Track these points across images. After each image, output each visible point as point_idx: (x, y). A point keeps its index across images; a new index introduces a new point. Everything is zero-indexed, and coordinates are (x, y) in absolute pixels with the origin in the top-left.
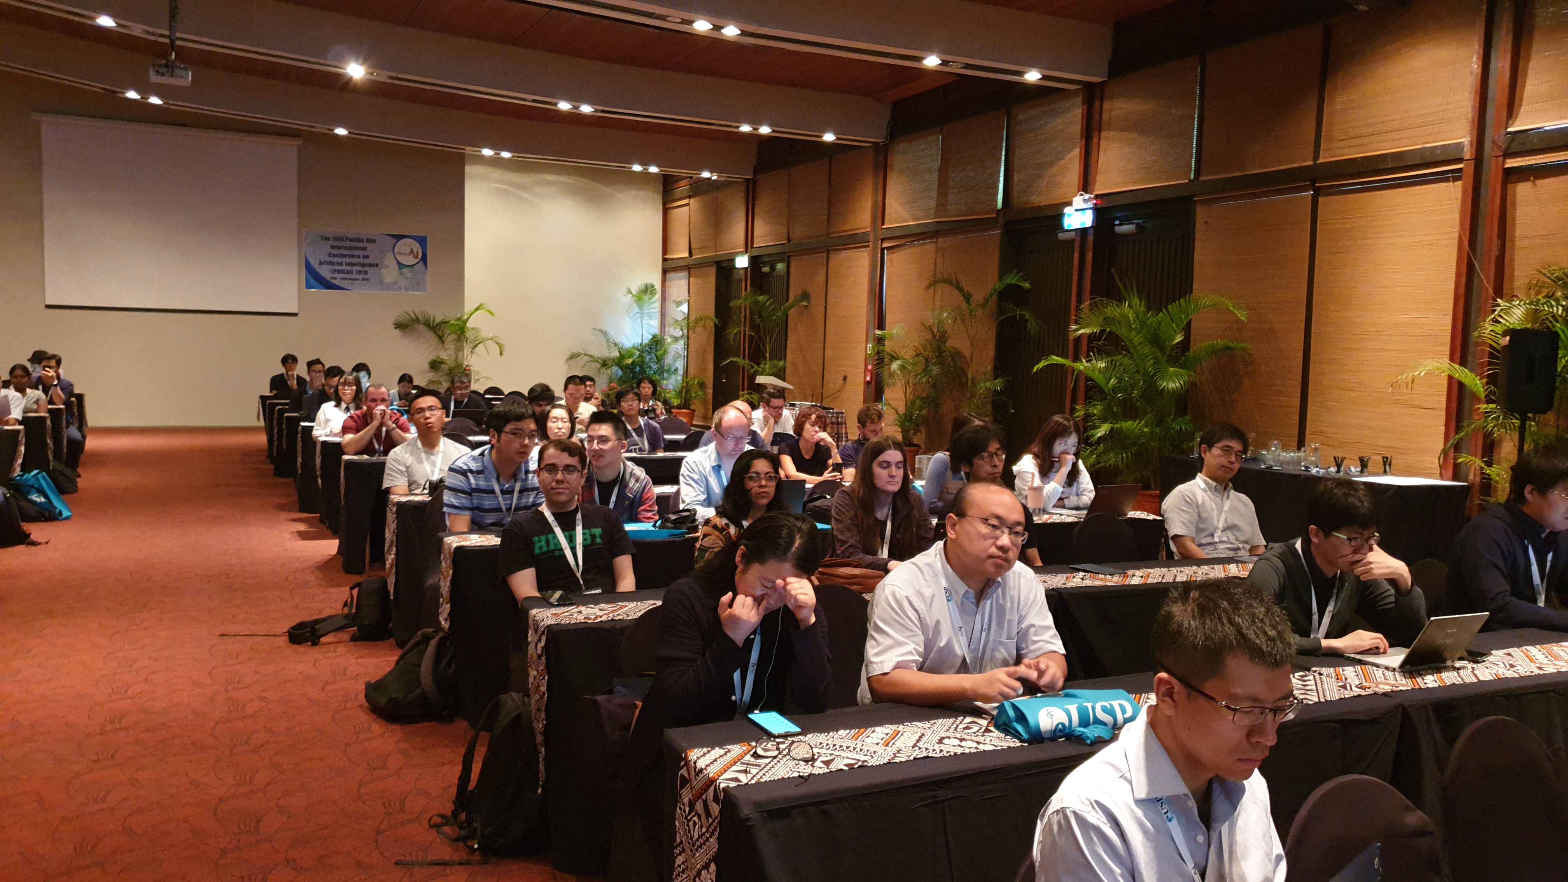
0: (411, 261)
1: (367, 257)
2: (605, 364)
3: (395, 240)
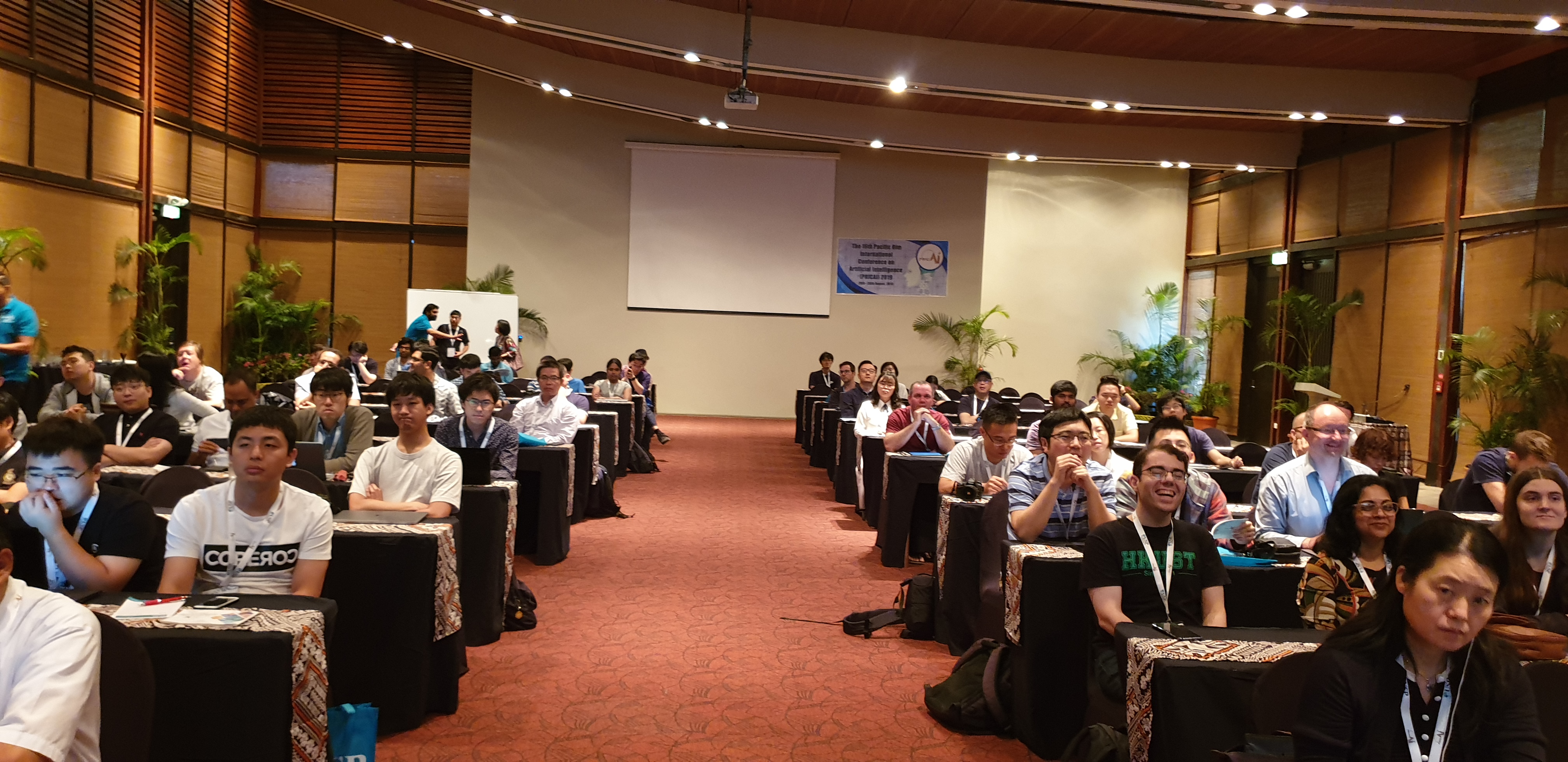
0: (932, 265)
1: (891, 262)
2: (1118, 366)
3: (919, 246)
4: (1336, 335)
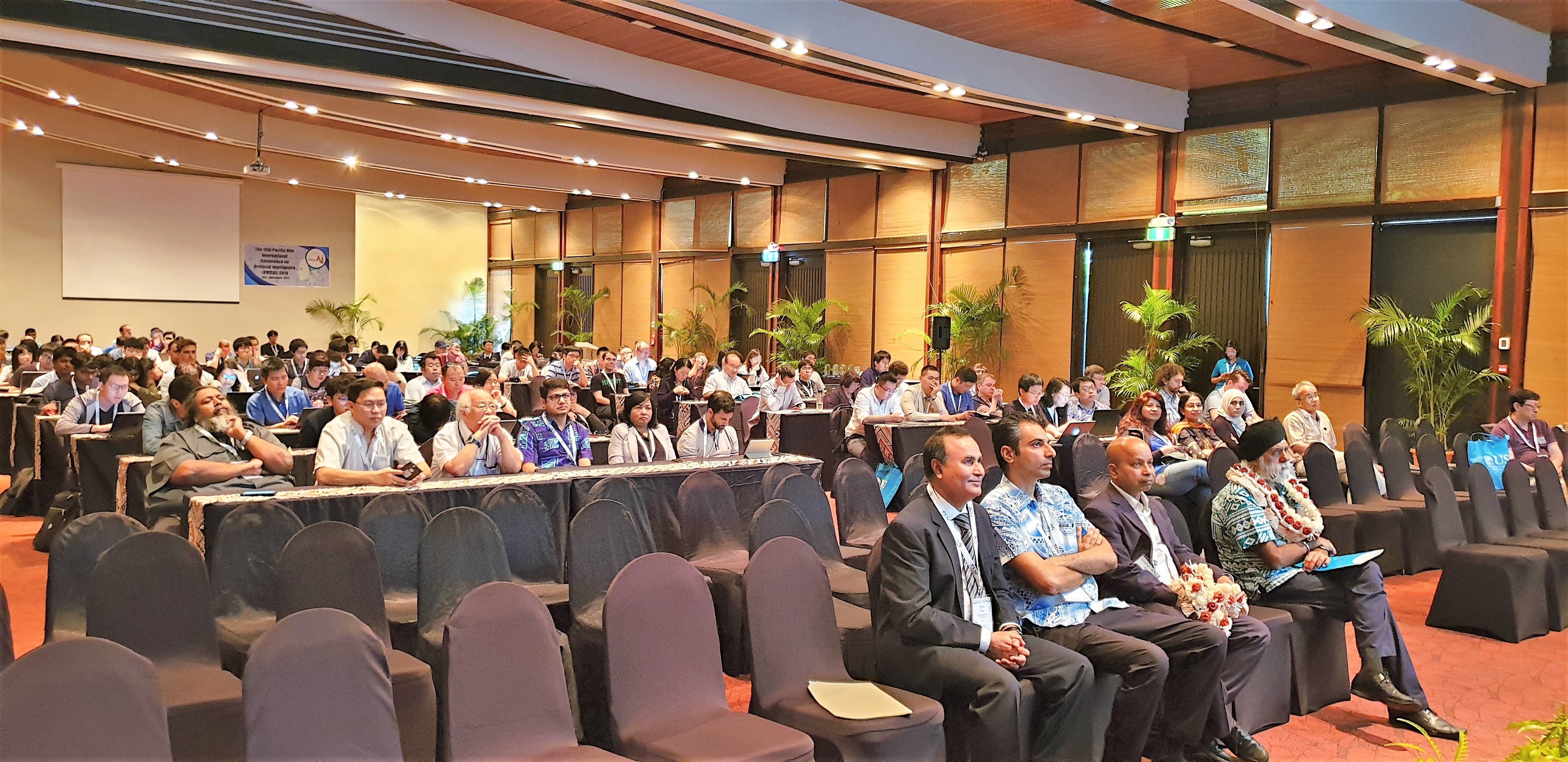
0: (318, 265)
1: (287, 262)
3: (307, 251)
4: (595, 314)
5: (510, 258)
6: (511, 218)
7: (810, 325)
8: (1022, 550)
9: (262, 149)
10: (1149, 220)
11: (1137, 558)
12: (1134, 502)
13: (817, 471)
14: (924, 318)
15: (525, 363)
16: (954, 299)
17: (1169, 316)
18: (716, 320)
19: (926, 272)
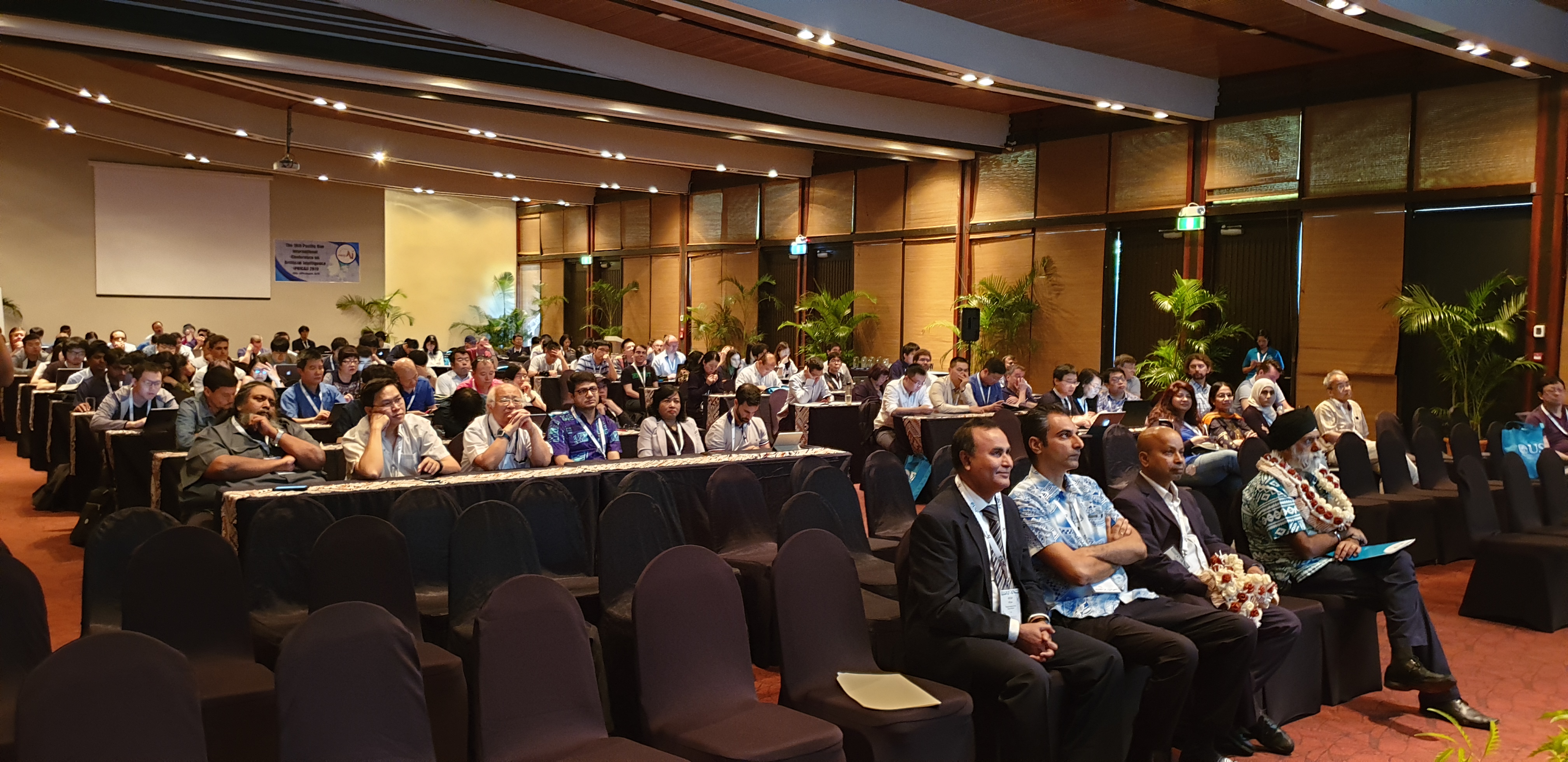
0: (348, 260)
1: (317, 258)
3: (337, 246)
4: (624, 308)
5: (539, 253)
6: (540, 213)
7: (838, 317)
8: (1051, 541)
9: (291, 145)
10: (1179, 210)
11: (1168, 548)
12: (1163, 491)
13: (845, 463)
14: (953, 309)
15: (555, 357)
16: (983, 290)
17: (1199, 306)
18: (745, 313)
19: (955, 263)
